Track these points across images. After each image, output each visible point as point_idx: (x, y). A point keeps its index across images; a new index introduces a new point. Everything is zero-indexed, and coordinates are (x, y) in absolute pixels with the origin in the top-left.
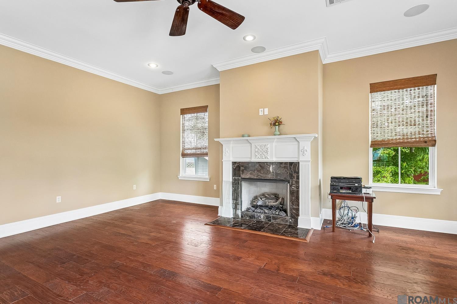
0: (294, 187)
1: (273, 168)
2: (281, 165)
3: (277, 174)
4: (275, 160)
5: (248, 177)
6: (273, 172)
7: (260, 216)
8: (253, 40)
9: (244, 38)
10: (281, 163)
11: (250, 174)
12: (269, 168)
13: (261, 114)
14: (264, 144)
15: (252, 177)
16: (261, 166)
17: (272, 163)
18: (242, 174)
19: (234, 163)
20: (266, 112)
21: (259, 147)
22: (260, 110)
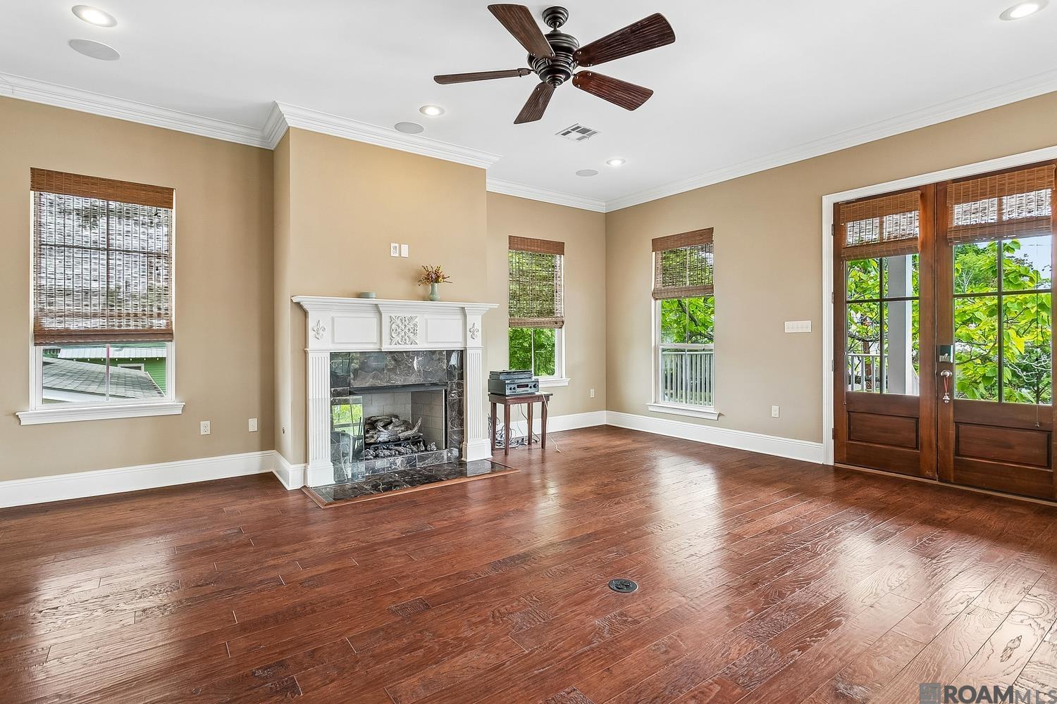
0: (454, 393)
1: (418, 363)
2: (434, 356)
3: (426, 373)
4: (422, 345)
5: (367, 385)
6: (419, 371)
7: (394, 461)
8: (439, 114)
9: (422, 110)
10: (433, 352)
11: (373, 378)
12: (412, 362)
13: (395, 254)
14: (408, 315)
15: (379, 383)
16: (395, 360)
17: (417, 353)
18: (354, 380)
19: (334, 356)
20: (405, 253)
21: (399, 322)
22: (393, 245)
